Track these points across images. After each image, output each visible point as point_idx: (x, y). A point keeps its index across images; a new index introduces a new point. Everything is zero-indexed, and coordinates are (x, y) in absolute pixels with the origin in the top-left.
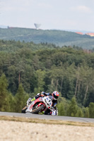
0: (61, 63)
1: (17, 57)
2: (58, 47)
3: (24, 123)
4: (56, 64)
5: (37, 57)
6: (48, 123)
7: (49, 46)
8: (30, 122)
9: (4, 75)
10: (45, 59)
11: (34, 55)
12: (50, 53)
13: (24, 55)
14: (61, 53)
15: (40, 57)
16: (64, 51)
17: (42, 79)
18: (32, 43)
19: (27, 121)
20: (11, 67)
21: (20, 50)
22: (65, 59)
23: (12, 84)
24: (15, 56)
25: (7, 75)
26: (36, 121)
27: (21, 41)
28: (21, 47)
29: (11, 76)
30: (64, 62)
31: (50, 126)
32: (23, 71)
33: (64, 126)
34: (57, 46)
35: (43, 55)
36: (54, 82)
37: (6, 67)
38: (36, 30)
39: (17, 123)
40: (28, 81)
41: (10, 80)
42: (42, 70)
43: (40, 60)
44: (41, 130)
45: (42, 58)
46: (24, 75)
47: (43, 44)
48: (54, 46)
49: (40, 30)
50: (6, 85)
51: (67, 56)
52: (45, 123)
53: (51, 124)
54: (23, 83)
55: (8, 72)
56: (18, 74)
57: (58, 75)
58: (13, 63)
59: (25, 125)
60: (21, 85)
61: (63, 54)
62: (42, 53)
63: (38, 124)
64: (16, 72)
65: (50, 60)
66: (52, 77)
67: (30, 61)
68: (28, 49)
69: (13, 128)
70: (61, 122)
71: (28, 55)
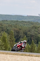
1: (31, 29)
3: (34, 57)
8: (36, 56)
11: (38, 27)
13: (34, 28)
18: (37, 22)
20: (28, 33)
23: (29, 40)
24: (30, 28)
25: (27, 36)
26: (39, 56)
27: (33, 22)
28: (33, 24)
29: (29, 36)
32: (34, 34)
37: (26, 33)
38: (39, 17)
39: (31, 57)
40: (36, 39)
41: (28, 38)
46: (34, 36)
54: (34, 39)
56: (32, 36)
58: (29, 31)
60: (33, 40)
64: (31, 35)
67: (37, 30)
68: (36, 25)
69: (29, 59)
71: (36, 28)
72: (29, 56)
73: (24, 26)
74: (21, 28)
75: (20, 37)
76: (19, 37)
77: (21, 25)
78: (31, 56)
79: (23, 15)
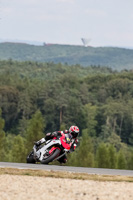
0: (120, 94)
1: (58, 86)
2: (116, 71)
3: (66, 180)
4: (113, 96)
5: (85, 86)
6: (100, 180)
7: (102, 70)
8: (75, 178)
9: (39, 112)
10: (98, 88)
11: (81, 82)
12: (105, 80)
13: (67, 83)
14: (119, 80)
15: (90, 86)
16: (124, 78)
17: (93, 118)
18: (78, 65)
19: (70, 178)
20: (48, 101)
21: (62, 76)
22: (125, 88)
23: (51, 124)
24: (54, 85)
25: (43, 112)
26: (84, 177)
27: (63, 64)
28: (63, 72)
29: (49, 113)
30: (124, 92)
31: (103, 183)
32: (66, 105)
33: (123, 184)
34: (113, 69)
35: (95, 83)
36: (110, 121)
38: (84, 47)
39: (57, 179)
40: (73, 121)
41: (47, 119)
42: (93, 104)
43: (90, 90)
44: (90, 189)
45: (93, 88)
46: (68, 112)
47: (94, 67)
48: (109, 70)
49: (90, 47)
50: (43, 126)
51: (129, 84)
52: (96, 180)
53: (104, 181)
54: (66, 122)
55: (44, 108)
56: (59, 110)
57: (115, 112)
58: (51, 95)
59: (67, 182)
60: (63, 126)
61: (123, 81)
62: (93, 80)
63: (86, 181)
64: (56, 107)
65: (104, 91)
66: (108, 114)
67: (76, 91)
69: (50, 187)
70: (119, 178)
71: (72, 84)
72: (52, 176)
73: (34, 79)
74: (23, 84)
75: (21, 114)
76: (16, 115)
77: (22, 76)
78: (58, 177)
79: (31, 44)
